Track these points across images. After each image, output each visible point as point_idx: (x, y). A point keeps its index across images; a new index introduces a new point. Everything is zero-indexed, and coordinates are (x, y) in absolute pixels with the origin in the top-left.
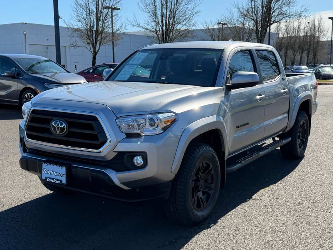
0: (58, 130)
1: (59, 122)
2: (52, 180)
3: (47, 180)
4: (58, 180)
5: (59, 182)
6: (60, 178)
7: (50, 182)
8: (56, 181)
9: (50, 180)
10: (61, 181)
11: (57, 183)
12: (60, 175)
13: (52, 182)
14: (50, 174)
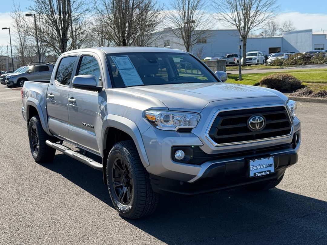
0: (257, 126)
1: (257, 118)
2: (261, 174)
3: (257, 176)
4: (268, 171)
5: (268, 173)
6: (268, 169)
7: (260, 176)
8: (265, 173)
9: (259, 175)
10: (270, 171)
11: (266, 175)
12: (267, 166)
13: (261, 176)
14: (258, 169)
